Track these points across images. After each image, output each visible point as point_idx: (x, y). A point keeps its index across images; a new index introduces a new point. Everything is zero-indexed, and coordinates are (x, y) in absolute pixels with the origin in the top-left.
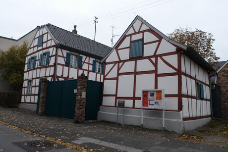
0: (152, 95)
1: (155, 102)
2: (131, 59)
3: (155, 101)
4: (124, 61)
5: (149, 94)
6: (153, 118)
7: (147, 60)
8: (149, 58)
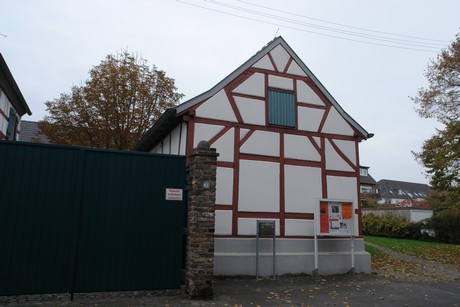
0: (336, 210)
1: (341, 224)
2: (270, 127)
3: (340, 221)
4: (253, 128)
5: (330, 208)
6: (327, 253)
7: (305, 138)
8: (309, 134)
